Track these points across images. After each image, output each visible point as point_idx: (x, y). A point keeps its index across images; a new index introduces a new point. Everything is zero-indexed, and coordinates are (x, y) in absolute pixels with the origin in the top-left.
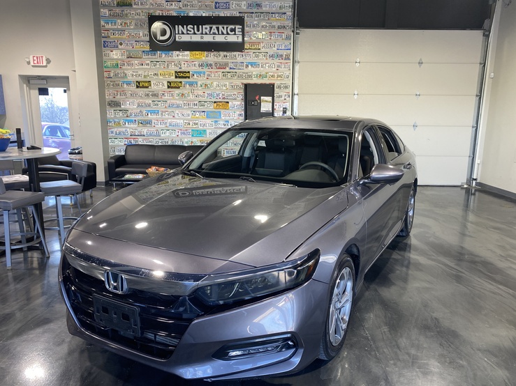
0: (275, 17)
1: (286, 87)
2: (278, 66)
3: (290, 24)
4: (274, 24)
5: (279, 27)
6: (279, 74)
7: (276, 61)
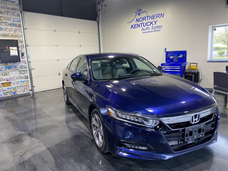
0: (9, 3)
1: (22, 42)
2: (15, 30)
3: (18, 8)
4: (9, 7)
5: (12, 9)
6: (16, 35)
7: (14, 28)
